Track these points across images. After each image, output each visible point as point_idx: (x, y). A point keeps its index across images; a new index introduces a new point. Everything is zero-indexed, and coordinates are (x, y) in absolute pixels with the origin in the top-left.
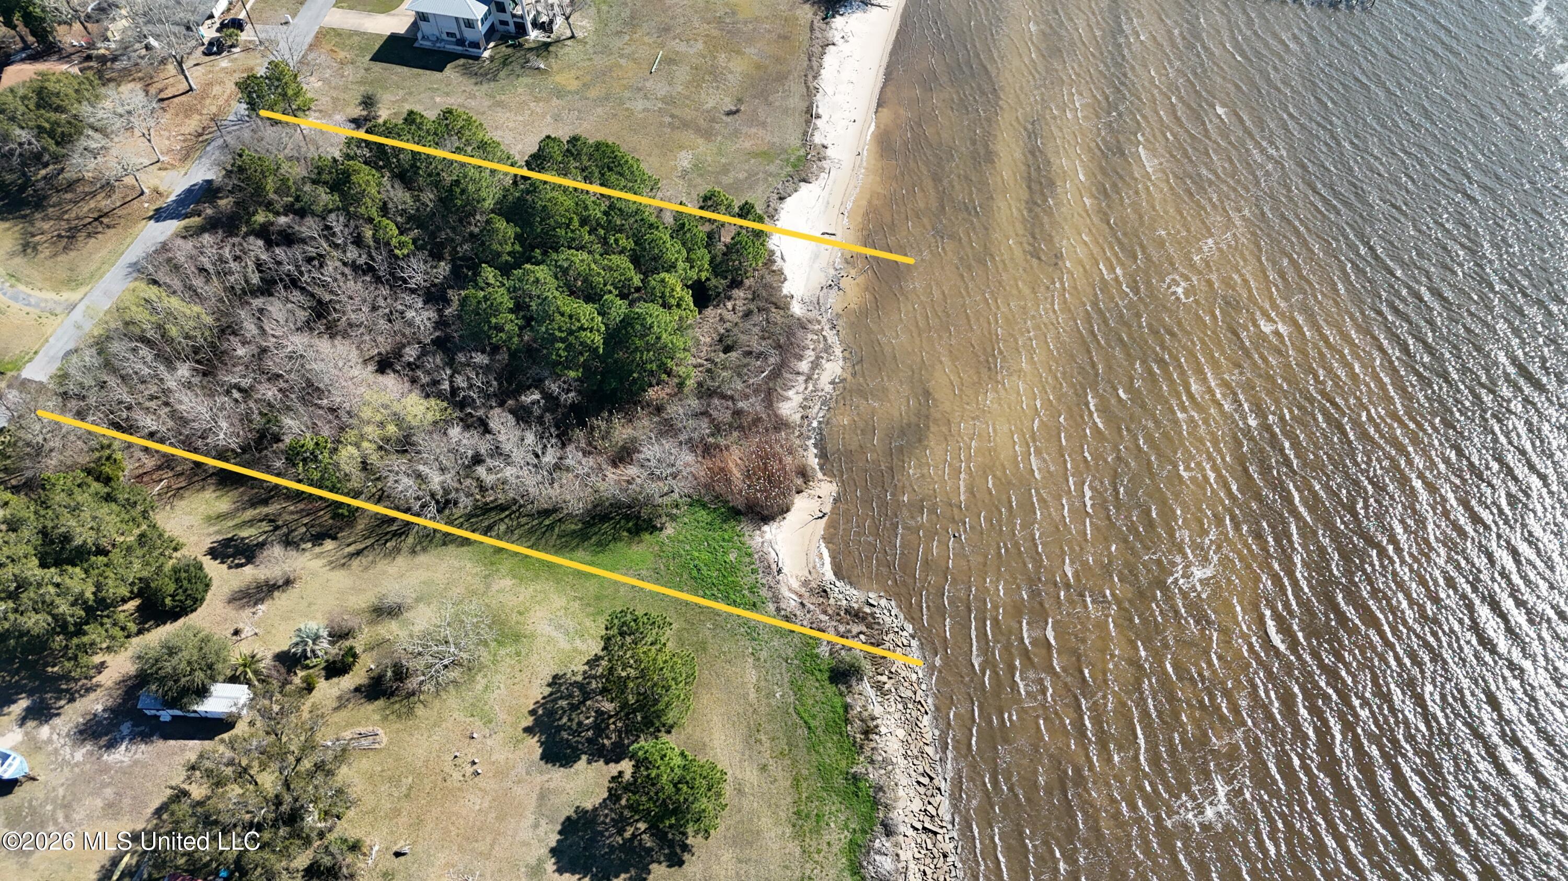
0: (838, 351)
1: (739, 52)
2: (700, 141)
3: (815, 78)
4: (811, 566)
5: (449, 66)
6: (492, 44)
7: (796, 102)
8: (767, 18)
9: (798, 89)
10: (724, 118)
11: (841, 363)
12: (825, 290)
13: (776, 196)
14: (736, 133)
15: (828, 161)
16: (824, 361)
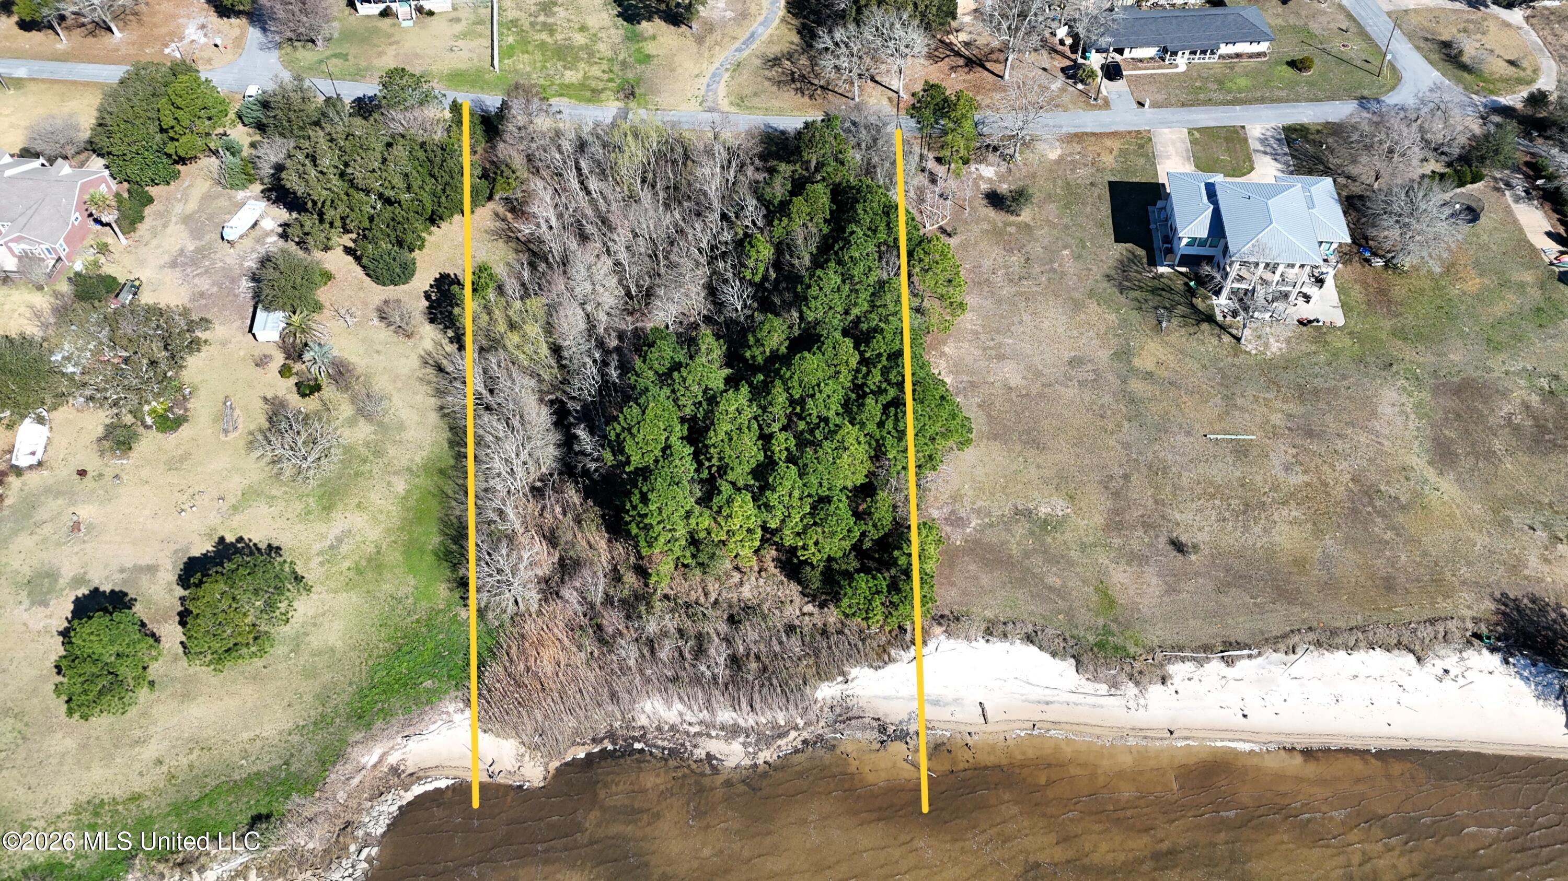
0: (766, 755)
1: (1318, 533)
2: (1099, 519)
3: (1319, 644)
4: (421, 774)
5: (1129, 246)
6: (1183, 269)
7: (1240, 628)
8: (1425, 554)
9: (1276, 624)
10: (1163, 540)
11: (747, 762)
12: (875, 724)
13: (1030, 629)
14: (1137, 559)
15: (1135, 691)
16: (741, 740)
